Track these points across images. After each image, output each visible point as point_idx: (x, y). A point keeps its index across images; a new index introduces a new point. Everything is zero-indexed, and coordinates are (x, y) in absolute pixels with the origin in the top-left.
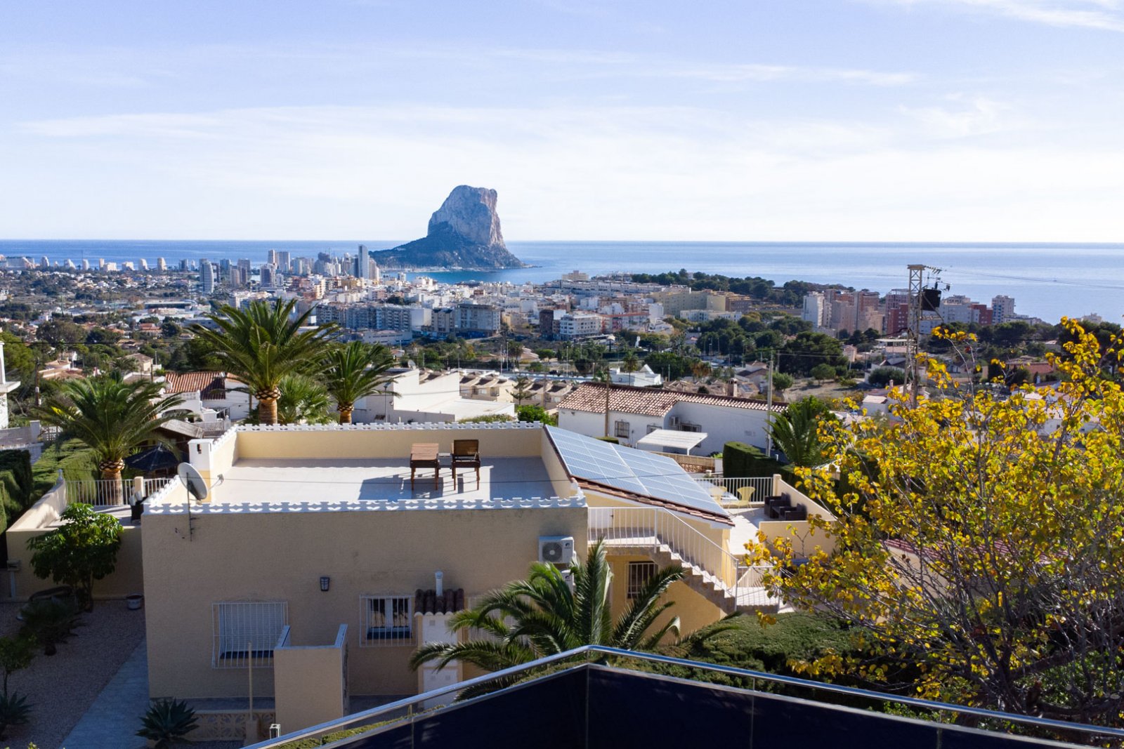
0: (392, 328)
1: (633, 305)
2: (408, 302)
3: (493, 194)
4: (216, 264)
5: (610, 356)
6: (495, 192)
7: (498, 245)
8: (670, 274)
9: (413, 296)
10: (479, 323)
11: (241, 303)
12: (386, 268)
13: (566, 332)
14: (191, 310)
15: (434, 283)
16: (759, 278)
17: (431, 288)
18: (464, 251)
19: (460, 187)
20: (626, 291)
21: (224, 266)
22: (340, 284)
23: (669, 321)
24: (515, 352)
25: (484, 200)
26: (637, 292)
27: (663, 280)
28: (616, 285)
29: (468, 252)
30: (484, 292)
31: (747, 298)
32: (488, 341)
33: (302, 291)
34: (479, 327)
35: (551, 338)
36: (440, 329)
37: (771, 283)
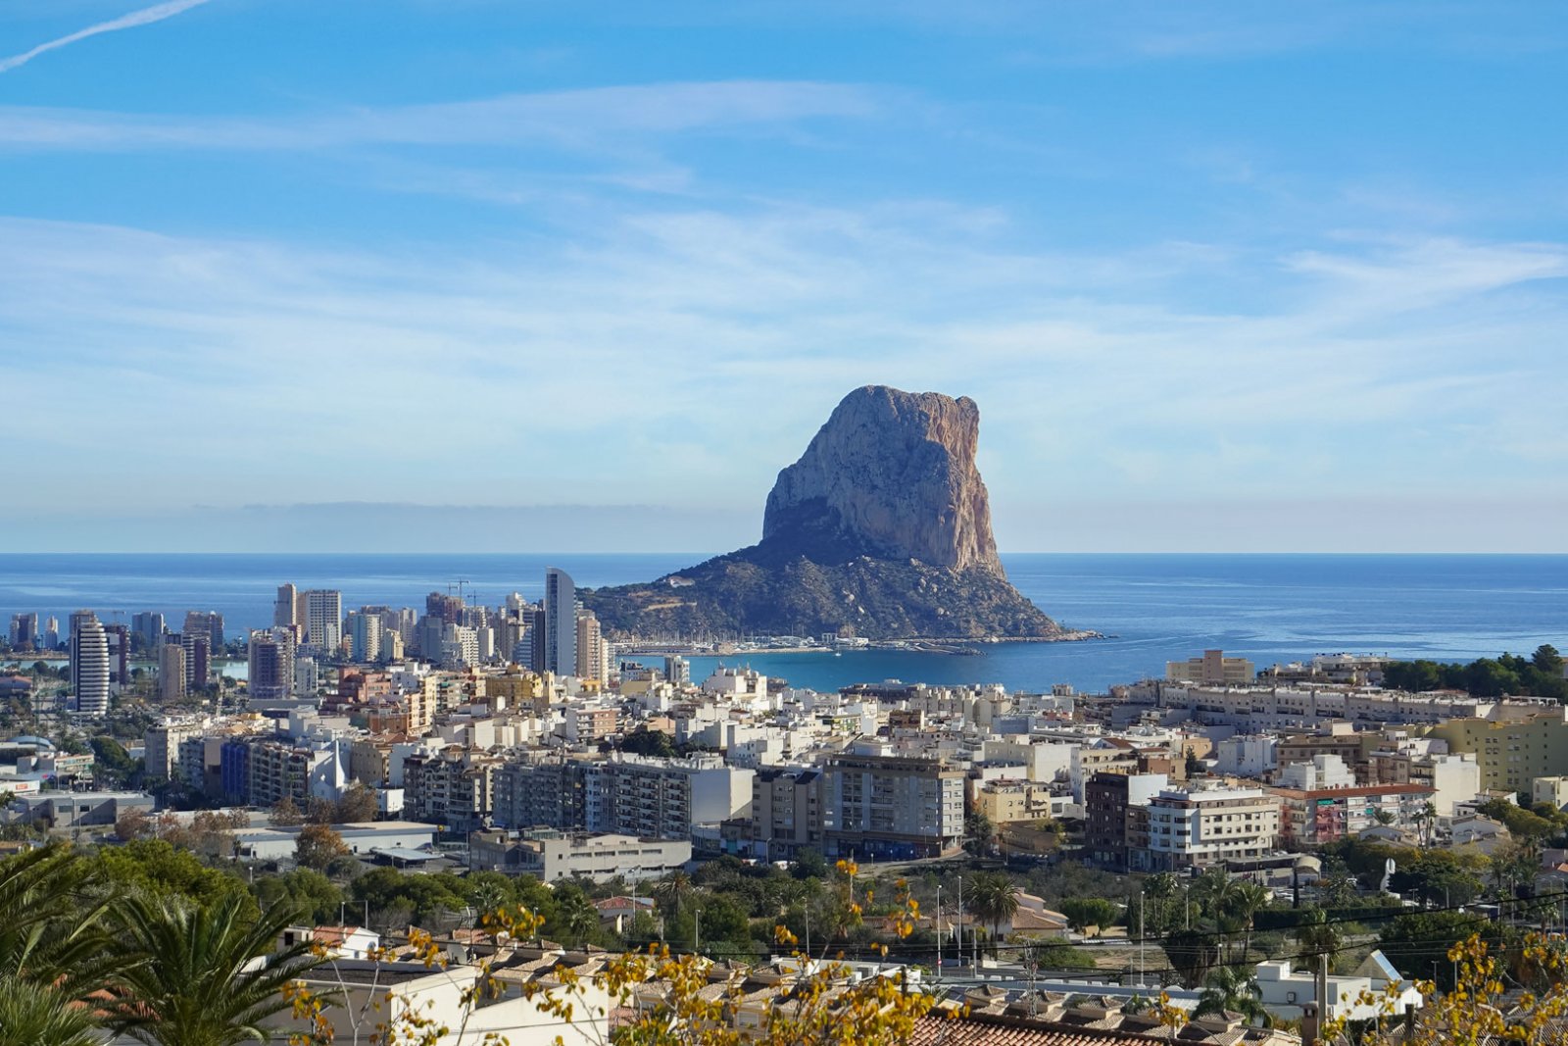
0: (630, 828)
1: (1380, 760)
2: (683, 747)
3: (967, 412)
4: (118, 630)
5: (1272, 921)
6: (973, 406)
7: (981, 568)
8: (1505, 661)
9: (701, 727)
10: (897, 815)
11: (181, 747)
12: (636, 642)
13: (1166, 844)
14: (36, 768)
15: (773, 688)
17: (760, 703)
18: (873, 589)
19: (863, 391)
20: (1362, 717)
21: (145, 636)
22: (481, 691)
23: (1494, 810)
24: (990, 907)
25: (939, 430)
26: (1398, 717)
27: (1478, 679)
28: (1332, 695)
29: (889, 590)
30: (923, 719)
32: (923, 869)
33: (365, 711)
34: (897, 829)
35: (1119, 864)
36: (777, 833)
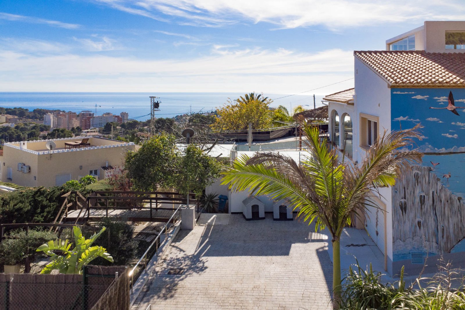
16: (21, 108)
31: (16, 117)
37: (27, 110)
